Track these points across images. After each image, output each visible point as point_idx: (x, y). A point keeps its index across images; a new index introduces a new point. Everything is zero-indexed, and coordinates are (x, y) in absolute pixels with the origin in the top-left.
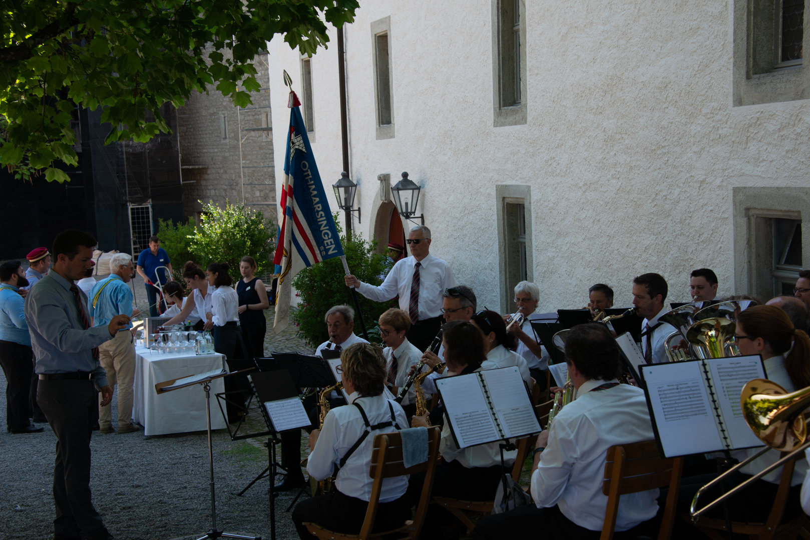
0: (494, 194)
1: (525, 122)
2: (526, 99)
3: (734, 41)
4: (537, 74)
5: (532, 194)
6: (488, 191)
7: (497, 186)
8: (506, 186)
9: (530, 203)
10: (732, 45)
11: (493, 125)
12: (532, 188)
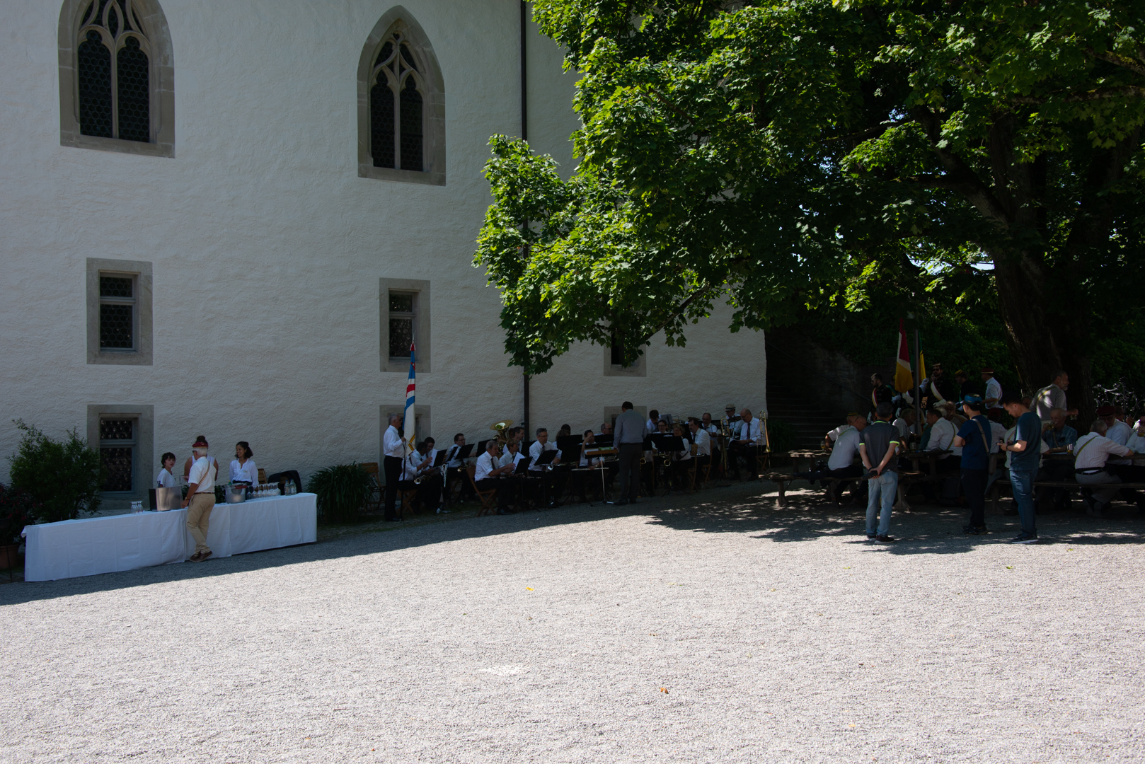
0: (84, 411)
1: (150, 363)
2: (152, 350)
3: (380, 345)
4: (169, 336)
5: (155, 410)
6: (71, 409)
7: (88, 406)
8: (107, 405)
9: (152, 416)
10: (379, 347)
11: (86, 362)
12: (155, 407)
